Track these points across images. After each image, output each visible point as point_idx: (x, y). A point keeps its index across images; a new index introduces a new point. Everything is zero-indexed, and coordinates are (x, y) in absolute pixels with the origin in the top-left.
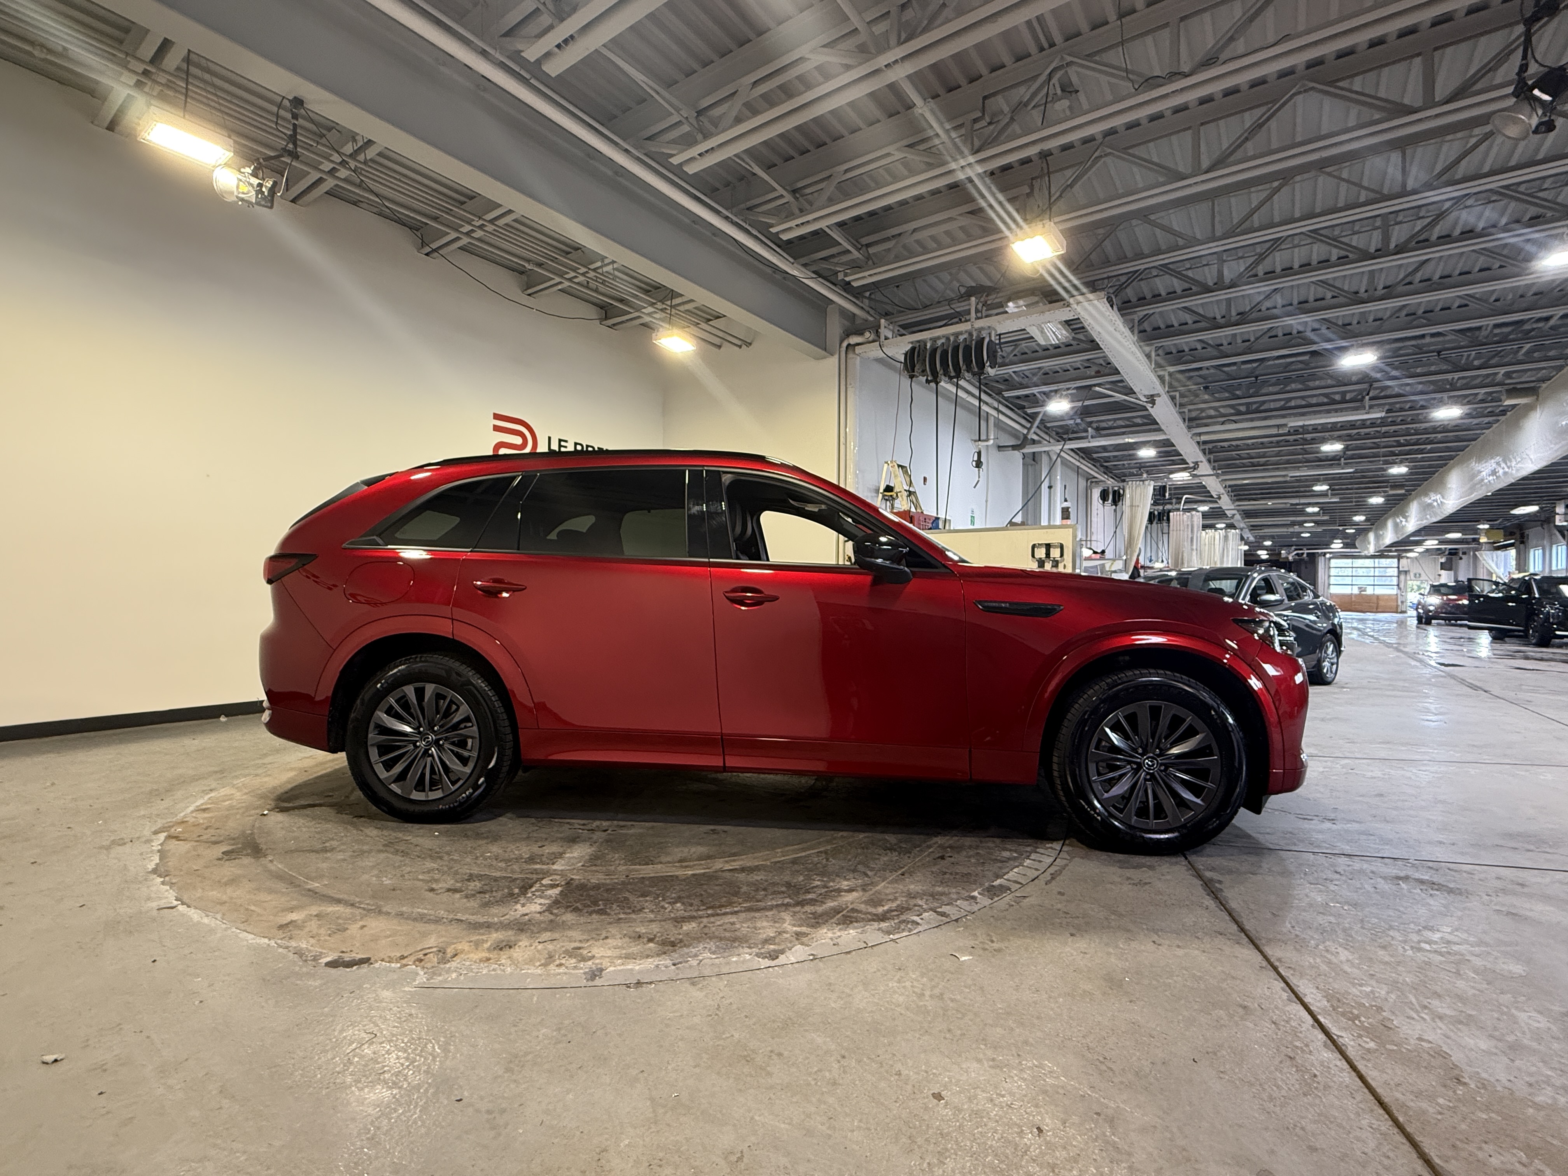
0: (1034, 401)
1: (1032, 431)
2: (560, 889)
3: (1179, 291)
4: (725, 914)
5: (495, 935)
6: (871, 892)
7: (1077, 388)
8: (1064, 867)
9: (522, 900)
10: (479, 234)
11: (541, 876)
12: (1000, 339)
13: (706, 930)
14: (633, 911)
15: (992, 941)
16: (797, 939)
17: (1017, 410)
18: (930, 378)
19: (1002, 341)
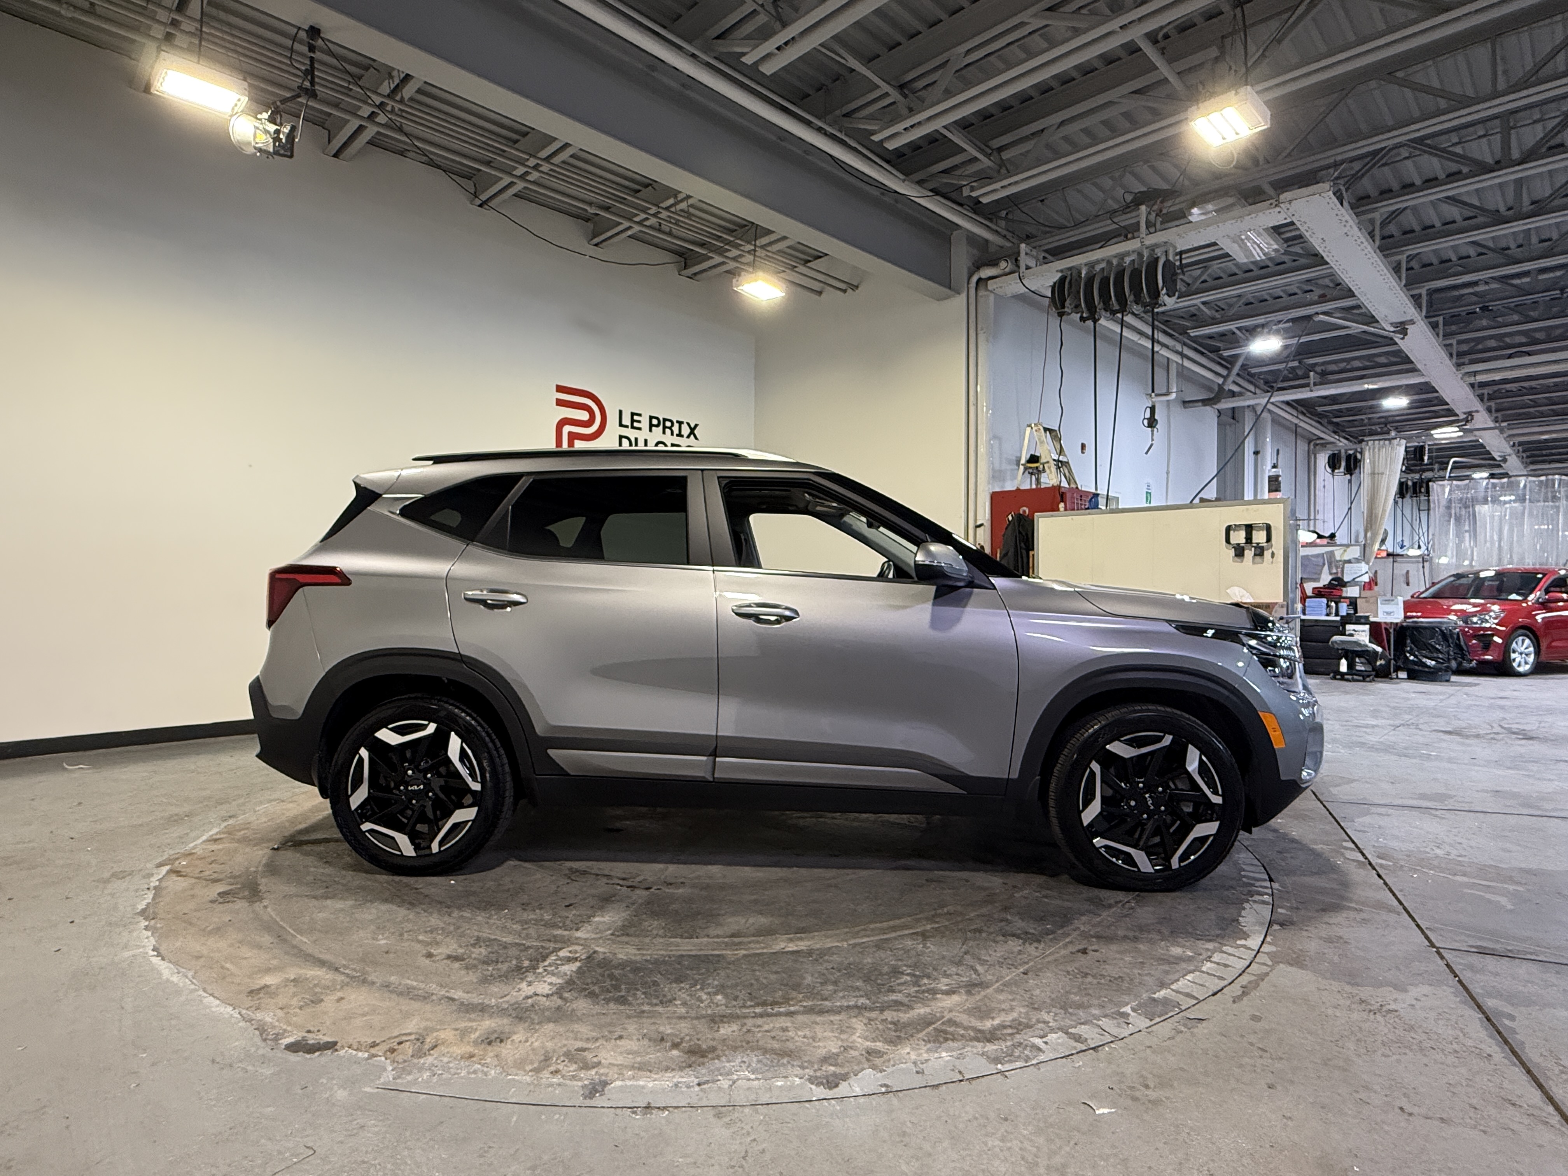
0: (1232, 339)
1: (1231, 379)
2: (578, 964)
3: (1442, 176)
4: (779, 1014)
5: (487, 1022)
6: (978, 997)
7: (1293, 320)
8: (1262, 977)
9: (530, 977)
10: (534, 176)
11: (558, 946)
12: (1181, 260)
13: (749, 1037)
14: (661, 1002)
15: (1147, 1087)
16: (868, 1060)
17: (1209, 354)
18: (1085, 315)
19: (1184, 262)
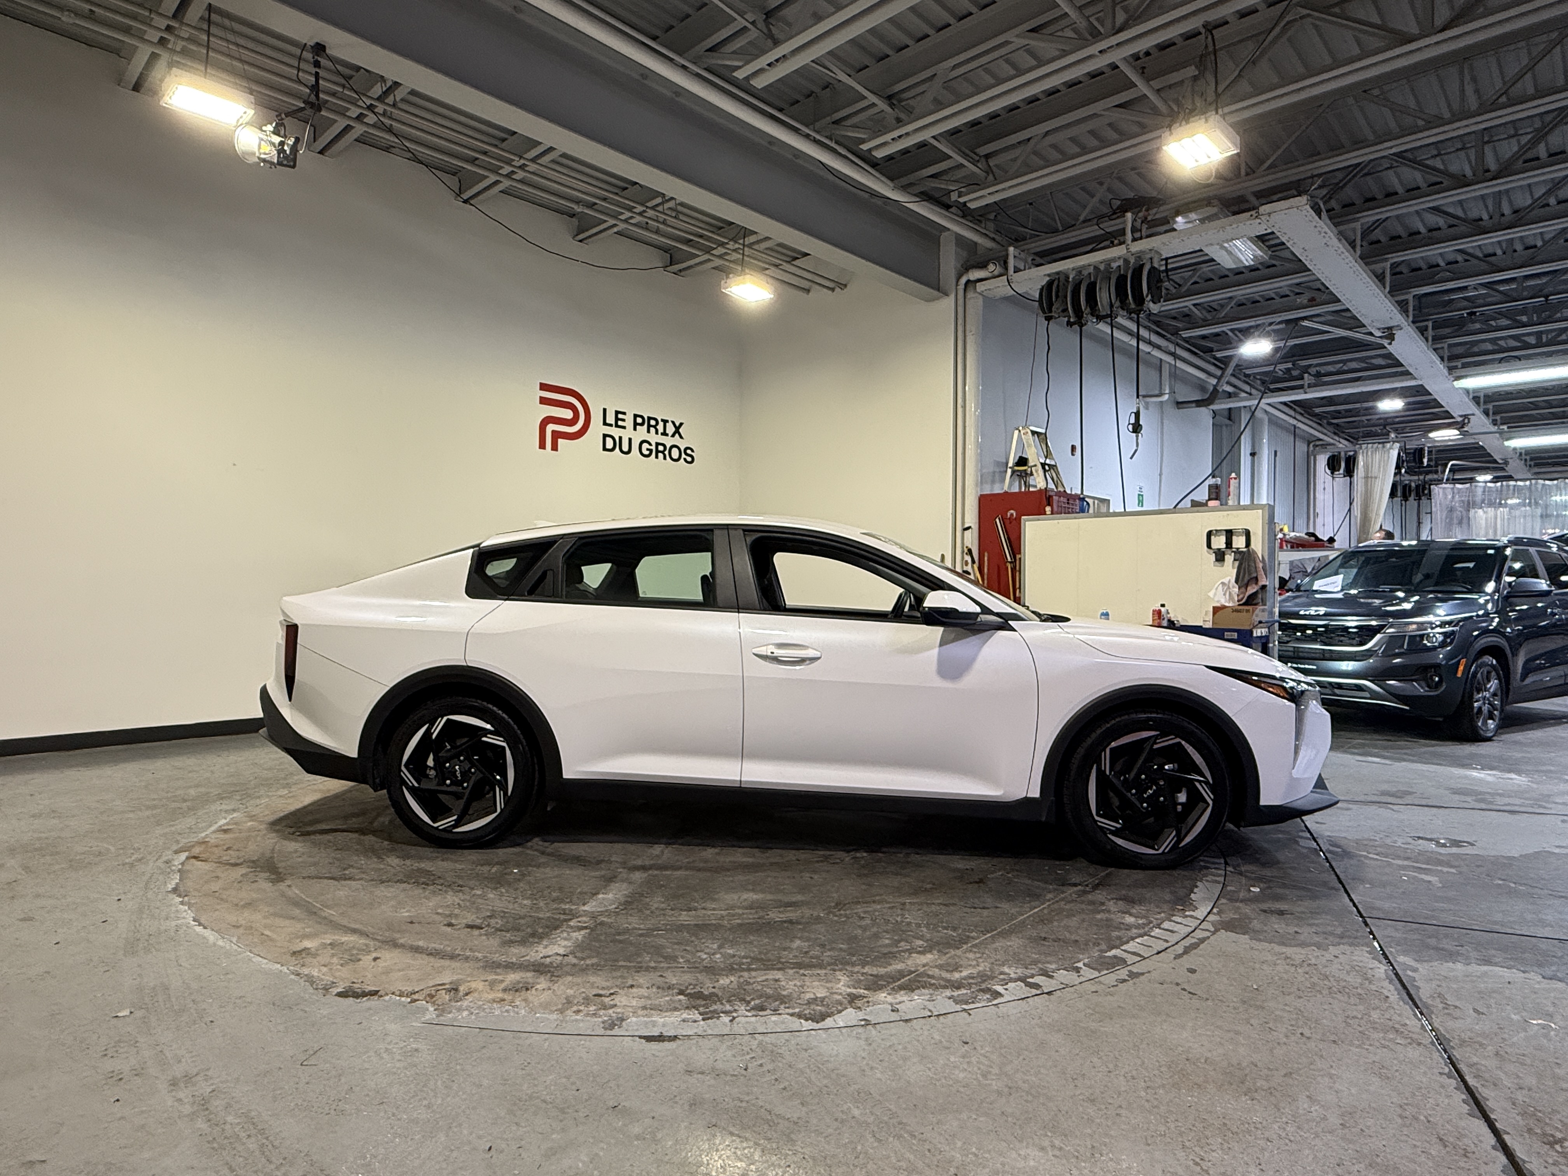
0: (1225, 341)
1: (1225, 379)
2: (587, 931)
3: (1424, 187)
4: (772, 969)
5: (512, 976)
6: (949, 955)
10: (520, 175)
11: (570, 917)
12: (1166, 264)
14: (666, 960)
16: (851, 1002)
17: (1201, 354)
18: (1072, 320)
19: (1169, 267)
